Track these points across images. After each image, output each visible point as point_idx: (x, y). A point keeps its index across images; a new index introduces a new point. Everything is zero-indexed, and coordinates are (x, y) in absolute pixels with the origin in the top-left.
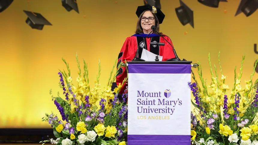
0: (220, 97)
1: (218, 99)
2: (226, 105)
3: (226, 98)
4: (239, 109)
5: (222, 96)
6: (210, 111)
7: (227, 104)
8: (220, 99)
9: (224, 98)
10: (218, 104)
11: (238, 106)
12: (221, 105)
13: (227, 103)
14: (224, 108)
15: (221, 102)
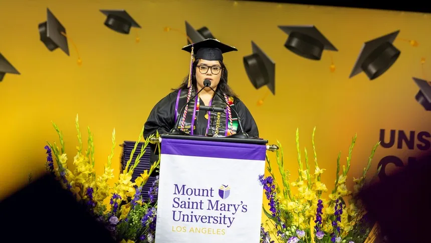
0: (310, 203)
1: (308, 207)
2: (320, 216)
3: (320, 205)
4: (341, 224)
5: (314, 201)
6: (292, 224)
7: (322, 216)
8: (311, 205)
9: (318, 205)
10: (307, 214)
11: (339, 219)
12: (311, 216)
13: (322, 213)
14: (316, 222)
15: (312, 211)
